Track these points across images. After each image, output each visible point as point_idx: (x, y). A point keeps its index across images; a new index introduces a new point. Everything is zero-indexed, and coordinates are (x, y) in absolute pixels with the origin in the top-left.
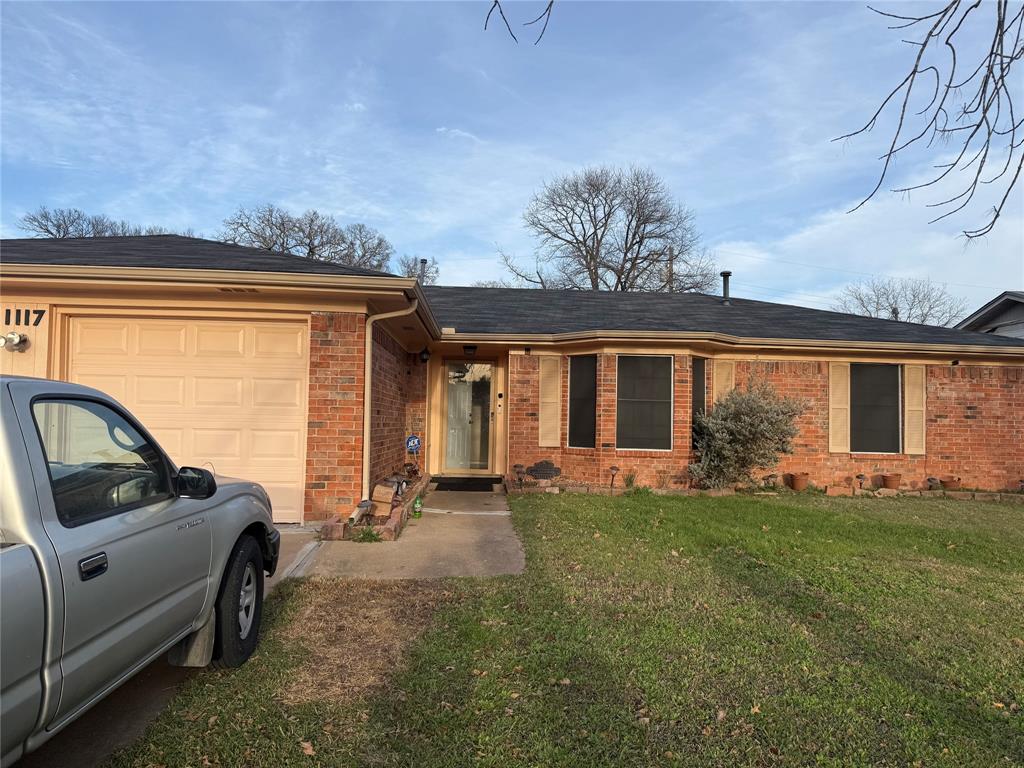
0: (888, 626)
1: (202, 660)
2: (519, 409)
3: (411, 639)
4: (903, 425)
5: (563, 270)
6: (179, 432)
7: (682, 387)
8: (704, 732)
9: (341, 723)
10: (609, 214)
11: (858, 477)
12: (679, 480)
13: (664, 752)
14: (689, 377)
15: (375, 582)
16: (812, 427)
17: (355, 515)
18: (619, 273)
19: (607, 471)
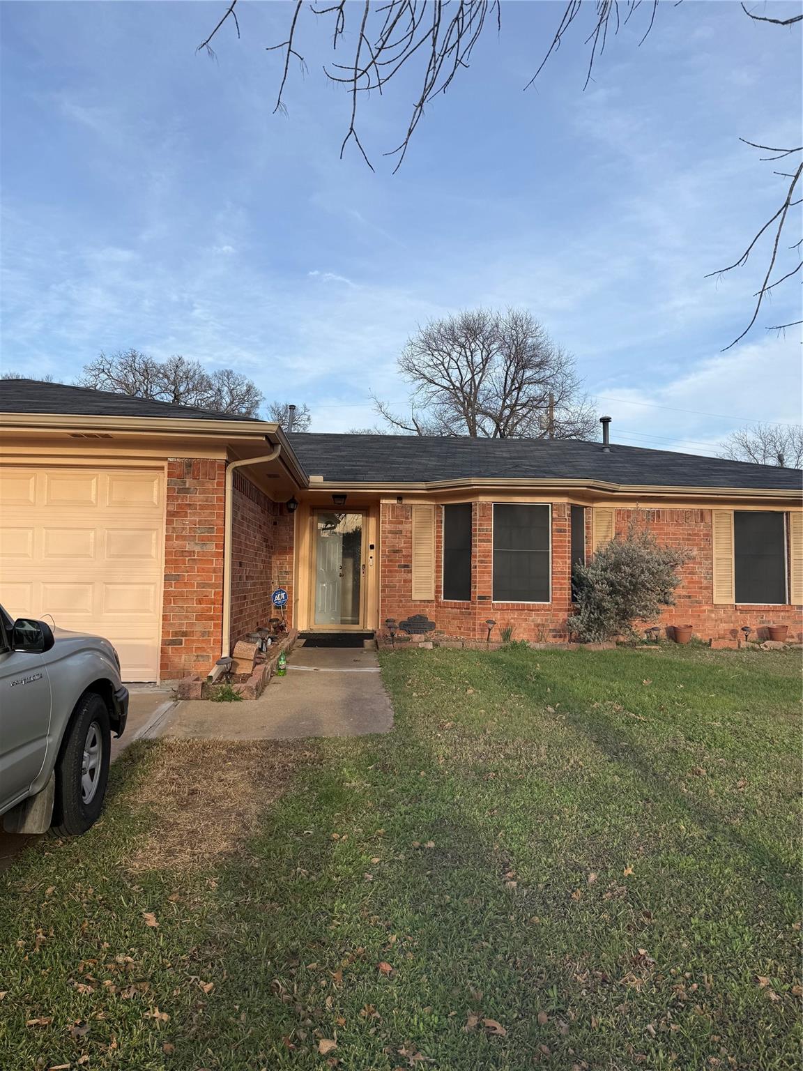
0: (770, 783)
1: (40, 827)
2: (391, 561)
3: (268, 802)
4: (789, 575)
5: (440, 416)
6: (28, 586)
7: (561, 536)
8: (574, 895)
9: (188, 892)
10: (487, 359)
11: (743, 629)
12: (559, 634)
13: (531, 916)
14: (567, 525)
15: (233, 743)
16: (695, 578)
17: (214, 672)
18: (497, 420)
19: (483, 625)
